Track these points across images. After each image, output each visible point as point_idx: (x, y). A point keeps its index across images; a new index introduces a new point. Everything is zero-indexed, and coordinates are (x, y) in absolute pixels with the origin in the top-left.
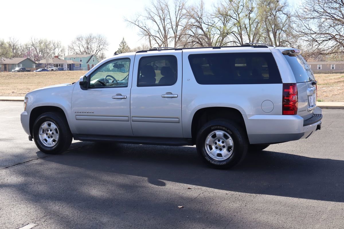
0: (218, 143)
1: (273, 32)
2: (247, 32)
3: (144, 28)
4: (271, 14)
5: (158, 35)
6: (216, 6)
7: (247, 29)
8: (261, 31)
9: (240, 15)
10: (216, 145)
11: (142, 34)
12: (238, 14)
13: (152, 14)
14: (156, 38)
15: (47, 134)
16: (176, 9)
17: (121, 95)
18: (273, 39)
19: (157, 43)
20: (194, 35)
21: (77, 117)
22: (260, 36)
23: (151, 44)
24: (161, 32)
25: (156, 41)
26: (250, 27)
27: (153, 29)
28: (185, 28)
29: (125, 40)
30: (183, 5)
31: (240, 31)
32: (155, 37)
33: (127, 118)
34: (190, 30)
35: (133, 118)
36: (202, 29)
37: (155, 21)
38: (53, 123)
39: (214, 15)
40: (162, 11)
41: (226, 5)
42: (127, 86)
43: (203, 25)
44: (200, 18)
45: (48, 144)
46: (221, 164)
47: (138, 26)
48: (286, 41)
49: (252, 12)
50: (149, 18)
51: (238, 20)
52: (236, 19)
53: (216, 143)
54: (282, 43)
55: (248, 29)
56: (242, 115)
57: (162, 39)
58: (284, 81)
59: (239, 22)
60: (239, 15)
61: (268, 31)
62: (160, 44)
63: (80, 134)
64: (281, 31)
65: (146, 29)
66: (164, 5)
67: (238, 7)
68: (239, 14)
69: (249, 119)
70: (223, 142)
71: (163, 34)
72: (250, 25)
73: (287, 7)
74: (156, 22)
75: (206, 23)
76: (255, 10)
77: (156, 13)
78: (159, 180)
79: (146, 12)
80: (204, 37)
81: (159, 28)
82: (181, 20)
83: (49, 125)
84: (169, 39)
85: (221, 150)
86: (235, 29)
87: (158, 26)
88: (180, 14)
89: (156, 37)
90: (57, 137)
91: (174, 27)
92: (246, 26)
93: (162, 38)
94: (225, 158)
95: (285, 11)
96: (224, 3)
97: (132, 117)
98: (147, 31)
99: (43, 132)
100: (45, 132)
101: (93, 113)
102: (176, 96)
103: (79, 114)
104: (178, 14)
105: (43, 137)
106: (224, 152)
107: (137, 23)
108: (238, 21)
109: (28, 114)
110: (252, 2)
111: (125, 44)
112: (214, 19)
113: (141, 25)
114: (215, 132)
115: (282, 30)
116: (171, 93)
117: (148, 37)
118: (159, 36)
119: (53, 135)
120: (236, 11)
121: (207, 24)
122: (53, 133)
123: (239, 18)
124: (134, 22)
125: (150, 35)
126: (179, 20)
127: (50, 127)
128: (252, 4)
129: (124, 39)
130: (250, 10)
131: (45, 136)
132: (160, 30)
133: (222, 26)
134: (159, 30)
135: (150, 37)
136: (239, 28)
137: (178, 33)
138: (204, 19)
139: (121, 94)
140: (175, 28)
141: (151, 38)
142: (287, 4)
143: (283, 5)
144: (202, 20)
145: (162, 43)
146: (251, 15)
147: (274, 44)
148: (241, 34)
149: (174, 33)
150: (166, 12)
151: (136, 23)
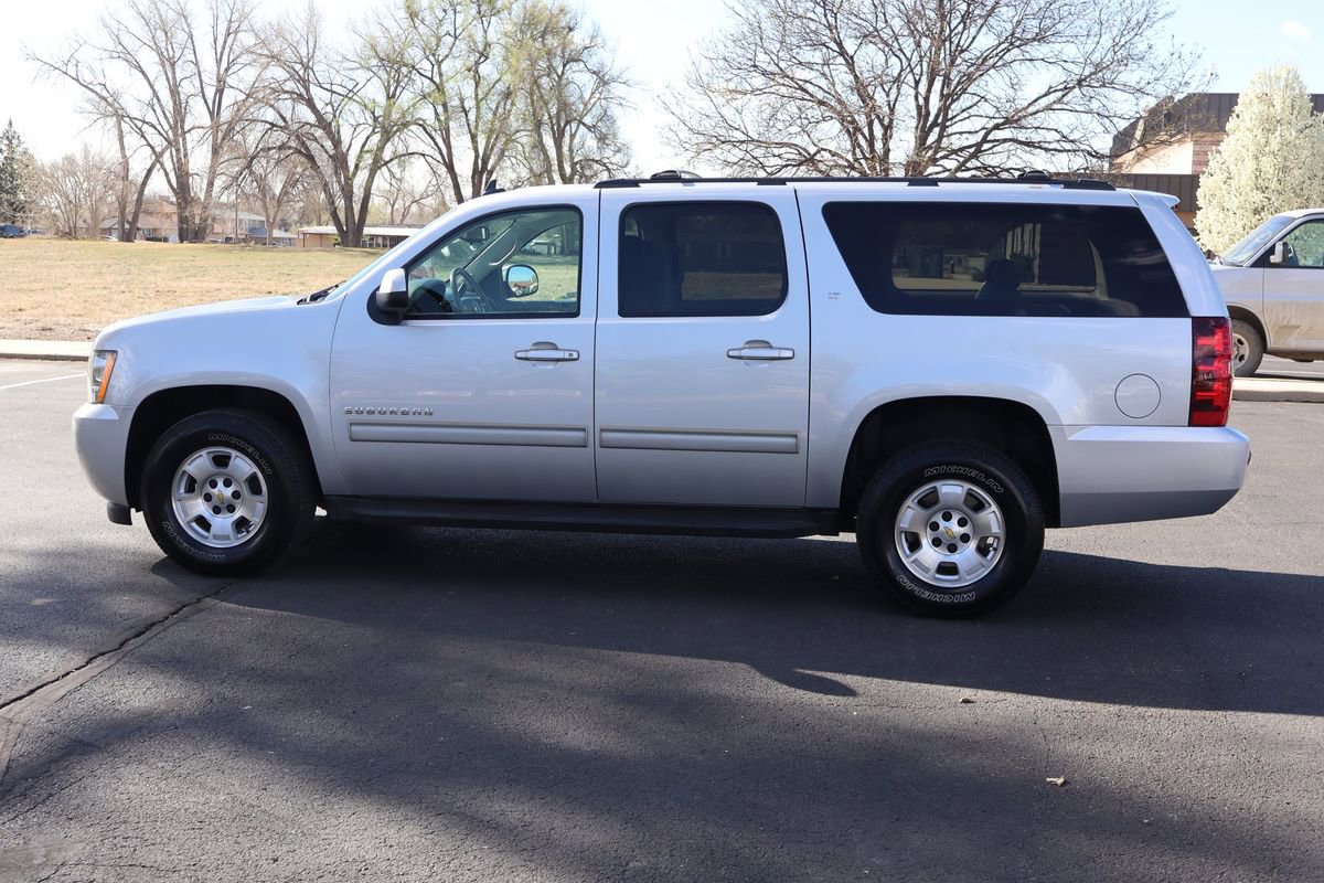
0: (942, 524)
1: (552, 129)
2: (468, 125)
3: (98, 89)
4: (551, 69)
5: (150, 117)
6: (362, 29)
7: (467, 115)
8: (514, 123)
9: (444, 66)
10: (935, 534)
11: (91, 108)
12: (439, 63)
13: (127, 40)
14: (146, 128)
15: (208, 498)
16: (215, 27)
17: (554, 347)
18: (552, 153)
19: (149, 145)
20: (283, 124)
21: (354, 428)
22: (510, 140)
23: (123, 148)
24: (161, 106)
25: (143, 136)
26: (478, 108)
27: (134, 94)
28: (248, 96)
29: (15, 127)
30: (244, 17)
31: (442, 118)
32: (139, 124)
33: (581, 434)
34: (272, 106)
35: (607, 435)
36: (310, 104)
37: (140, 68)
38: (239, 454)
39: (357, 59)
40: (166, 33)
41: (395, 30)
42: (576, 314)
43: (314, 90)
44: (306, 68)
45: (215, 537)
46: (958, 599)
47: (77, 80)
48: (597, 162)
49: (487, 58)
50: (115, 55)
51: (437, 79)
52: (431, 79)
53: (935, 527)
54: (582, 168)
55: (472, 116)
56: (1045, 426)
57: (166, 133)
58: (1196, 310)
59: (440, 88)
60: (439, 66)
61: (538, 125)
62: (158, 149)
63: (356, 497)
64: (578, 126)
65: (105, 94)
66: (171, 12)
67: (439, 39)
68: (442, 61)
69: (1070, 439)
70: (962, 523)
71: (168, 115)
72: (478, 103)
73: (601, 50)
74: (143, 72)
75: (324, 86)
76: (496, 52)
77: (147, 38)
78: (799, 670)
79: (104, 32)
80: (319, 133)
81: (154, 91)
82: (234, 68)
83: (221, 461)
84: (189, 131)
85: (952, 548)
86: (427, 113)
87: (151, 86)
88: (231, 49)
89: (144, 122)
90: (255, 510)
91: (210, 92)
92: (467, 105)
93: (166, 127)
94: (968, 580)
95: (593, 63)
96: (389, 23)
97: (602, 430)
98: (110, 100)
99: (191, 488)
100: (202, 487)
101: (431, 414)
102: (789, 354)
103: (365, 418)
104: (224, 48)
105: (188, 508)
106: (966, 555)
107: (72, 71)
108: (437, 86)
109: (119, 419)
110: (486, 24)
111: (15, 142)
112: (355, 75)
113: (87, 77)
114: (935, 487)
115: (580, 122)
116: (768, 343)
117: (112, 121)
118: (155, 122)
119: (237, 503)
120: (431, 52)
121: (328, 87)
122: (236, 495)
123: (441, 75)
124: (59, 65)
125: (120, 116)
126: (227, 70)
127: (222, 470)
128: (485, 32)
129: (11, 124)
130: (479, 52)
131: (200, 507)
132: (158, 100)
133: (381, 98)
134: (155, 100)
135: (120, 124)
136: (440, 109)
137: (226, 115)
138: (320, 69)
139: (552, 344)
140: (212, 97)
141: (125, 127)
142: (599, 40)
143: (587, 42)
144: (311, 74)
145: (165, 143)
146: (484, 69)
147: (557, 167)
148: (448, 131)
149: (211, 114)
150: (181, 37)
151: (67, 69)
